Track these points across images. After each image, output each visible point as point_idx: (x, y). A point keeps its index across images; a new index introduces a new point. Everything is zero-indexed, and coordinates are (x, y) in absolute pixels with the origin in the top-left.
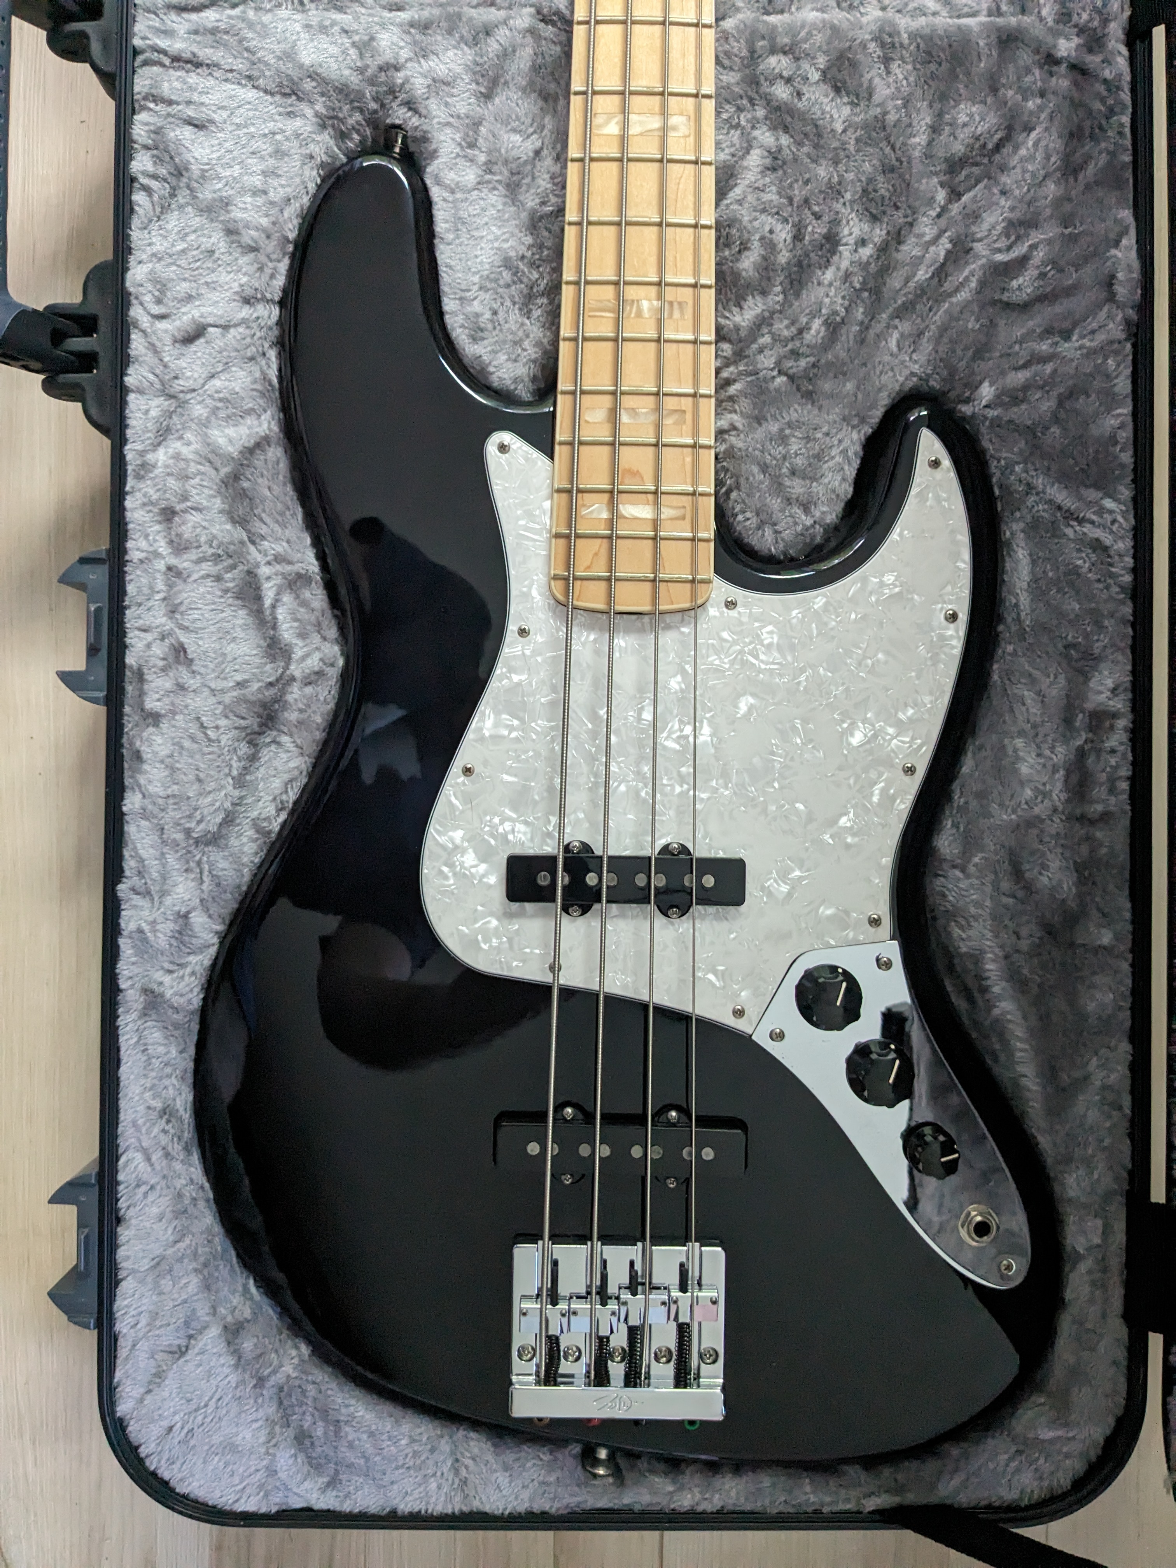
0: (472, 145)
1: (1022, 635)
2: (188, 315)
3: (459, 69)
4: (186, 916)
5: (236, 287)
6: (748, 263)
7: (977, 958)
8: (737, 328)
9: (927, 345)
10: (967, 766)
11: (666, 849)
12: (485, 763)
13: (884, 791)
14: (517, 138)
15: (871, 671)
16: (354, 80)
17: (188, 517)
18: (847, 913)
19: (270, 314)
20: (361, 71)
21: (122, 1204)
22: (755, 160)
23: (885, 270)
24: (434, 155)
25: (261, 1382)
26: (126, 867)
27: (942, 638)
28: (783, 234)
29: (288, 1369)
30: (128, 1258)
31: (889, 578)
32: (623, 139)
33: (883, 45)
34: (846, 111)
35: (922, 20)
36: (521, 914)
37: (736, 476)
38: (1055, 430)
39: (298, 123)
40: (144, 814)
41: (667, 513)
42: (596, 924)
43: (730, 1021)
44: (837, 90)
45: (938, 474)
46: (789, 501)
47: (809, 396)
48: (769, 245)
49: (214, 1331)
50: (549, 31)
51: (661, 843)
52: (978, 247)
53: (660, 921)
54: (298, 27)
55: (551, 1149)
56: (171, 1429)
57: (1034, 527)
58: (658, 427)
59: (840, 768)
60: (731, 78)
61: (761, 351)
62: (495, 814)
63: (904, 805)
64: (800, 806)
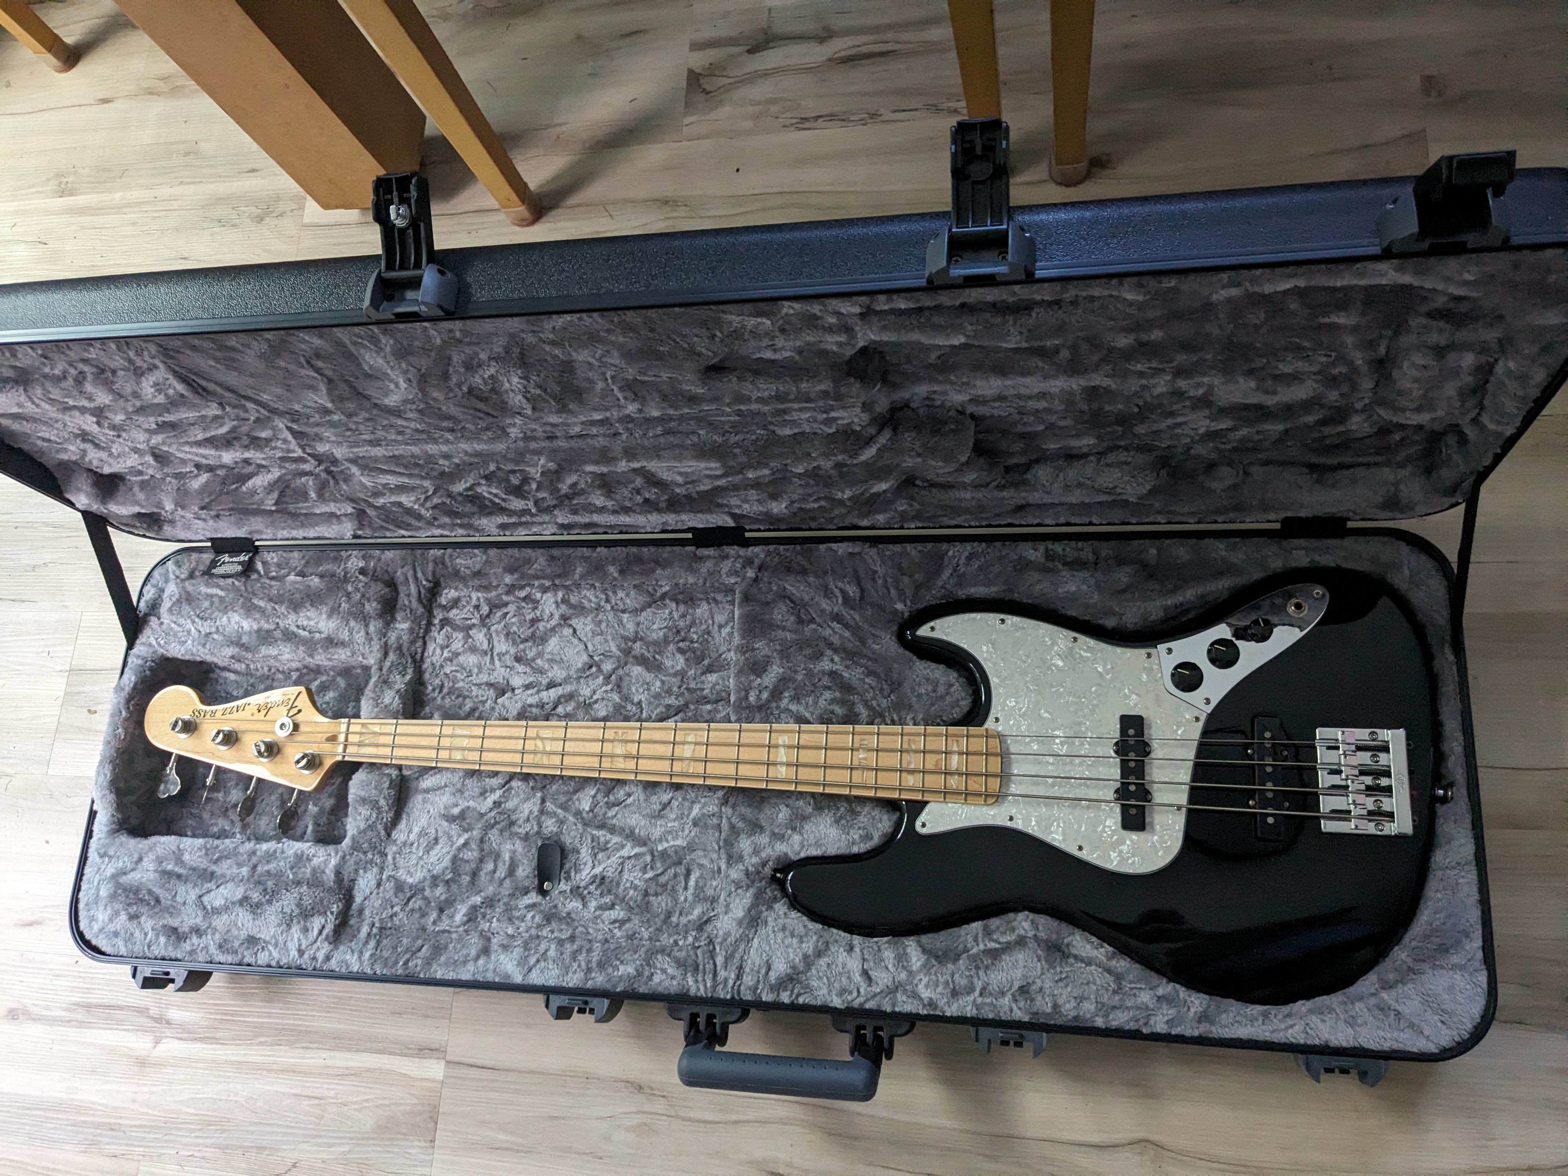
0: (783, 836)
1: (1010, 590)
2: (857, 978)
3: (749, 842)
4: (1159, 997)
5: (845, 954)
6: (839, 710)
7: (1166, 609)
8: (869, 716)
9: (879, 633)
10: (1072, 613)
11: (1116, 752)
12: (1076, 840)
13: (1085, 651)
14: (780, 816)
15: (1027, 656)
16: (752, 891)
17: (957, 982)
18: (1145, 668)
19: (857, 940)
20: (748, 887)
21: (1317, 1042)
22: (793, 707)
23: (845, 650)
24: (786, 854)
25: (1410, 970)
26: (1133, 1028)
27: (1012, 625)
28: (828, 695)
29: (1403, 956)
30: (1348, 1041)
31: (985, 648)
32: (788, 765)
33: (746, 652)
34: (775, 667)
35: (736, 634)
36: (1152, 824)
37: (937, 717)
38: (917, 576)
39: (770, 919)
40: (1106, 1016)
41: (955, 748)
42: (1155, 786)
43: (1201, 724)
44: (765, 671)
45: (937, 627)
46: (947, 694)
47: (900, 684)
48: (833, 701)
49: (1384, 995)
50: (732, 800)
51: (1113, 754)
52: (836, 610)
53: (1153, 755)
54: (726, 918)
55: (1270, 811)
56: (1442, 1022)
57: (960, 585)
58: (916, 751)
59: (1074, 670)
60: (758, 717)
61: (879, 705)
62: (1102, 836)
63: (1092, 642)
64: (1093, 689)
